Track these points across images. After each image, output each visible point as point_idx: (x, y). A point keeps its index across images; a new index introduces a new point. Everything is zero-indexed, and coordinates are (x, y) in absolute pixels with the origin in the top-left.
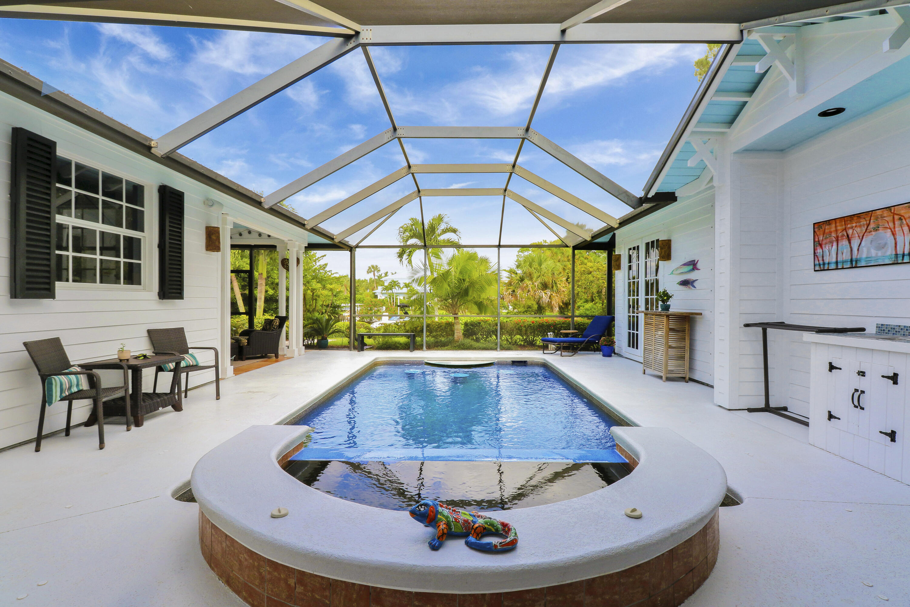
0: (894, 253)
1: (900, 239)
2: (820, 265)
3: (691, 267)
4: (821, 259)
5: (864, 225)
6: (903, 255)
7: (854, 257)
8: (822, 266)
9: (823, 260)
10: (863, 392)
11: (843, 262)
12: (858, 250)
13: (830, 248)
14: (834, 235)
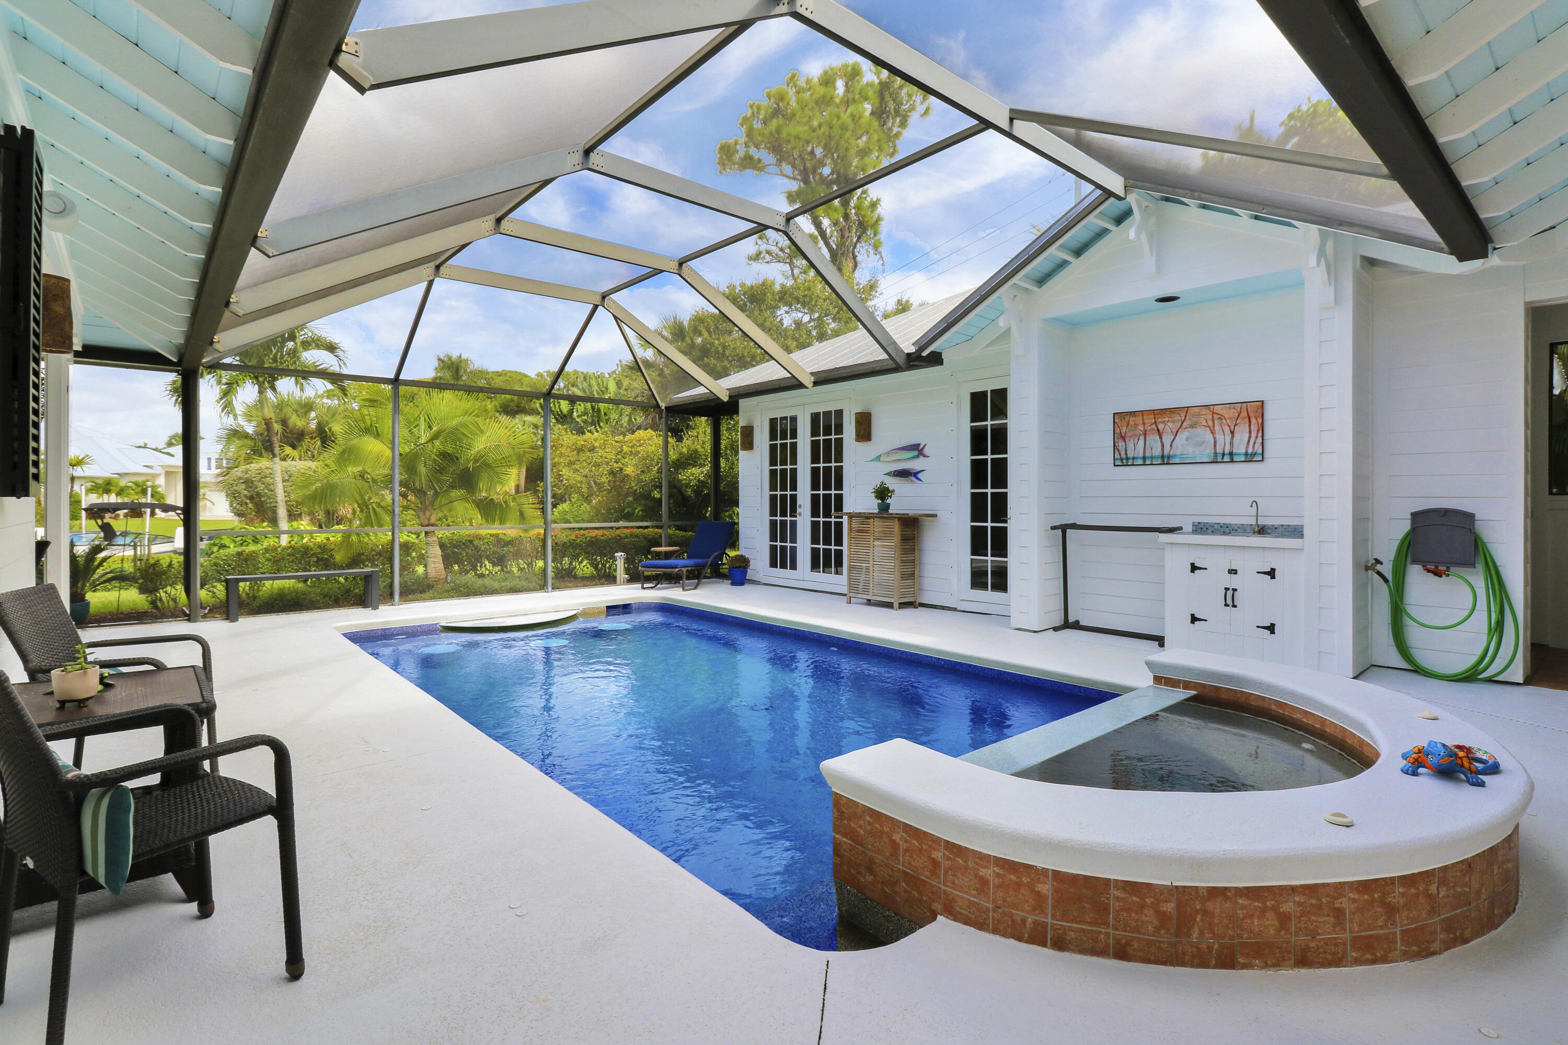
0: (1213, 451)
1: (1220, 437)
2: (1122, 459)
3: (916, 453)
4: (1123, 453)
5: (1178, 420)
6: (1223, 455)
7: (1166, 453)
8: (1124, 461)
9: (1126, 454)
10: (1234, 590)
11: (1152, 458)
12: (1171, 446)
13: (1136, 441)
14: (1141, 428)
